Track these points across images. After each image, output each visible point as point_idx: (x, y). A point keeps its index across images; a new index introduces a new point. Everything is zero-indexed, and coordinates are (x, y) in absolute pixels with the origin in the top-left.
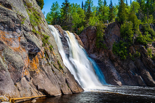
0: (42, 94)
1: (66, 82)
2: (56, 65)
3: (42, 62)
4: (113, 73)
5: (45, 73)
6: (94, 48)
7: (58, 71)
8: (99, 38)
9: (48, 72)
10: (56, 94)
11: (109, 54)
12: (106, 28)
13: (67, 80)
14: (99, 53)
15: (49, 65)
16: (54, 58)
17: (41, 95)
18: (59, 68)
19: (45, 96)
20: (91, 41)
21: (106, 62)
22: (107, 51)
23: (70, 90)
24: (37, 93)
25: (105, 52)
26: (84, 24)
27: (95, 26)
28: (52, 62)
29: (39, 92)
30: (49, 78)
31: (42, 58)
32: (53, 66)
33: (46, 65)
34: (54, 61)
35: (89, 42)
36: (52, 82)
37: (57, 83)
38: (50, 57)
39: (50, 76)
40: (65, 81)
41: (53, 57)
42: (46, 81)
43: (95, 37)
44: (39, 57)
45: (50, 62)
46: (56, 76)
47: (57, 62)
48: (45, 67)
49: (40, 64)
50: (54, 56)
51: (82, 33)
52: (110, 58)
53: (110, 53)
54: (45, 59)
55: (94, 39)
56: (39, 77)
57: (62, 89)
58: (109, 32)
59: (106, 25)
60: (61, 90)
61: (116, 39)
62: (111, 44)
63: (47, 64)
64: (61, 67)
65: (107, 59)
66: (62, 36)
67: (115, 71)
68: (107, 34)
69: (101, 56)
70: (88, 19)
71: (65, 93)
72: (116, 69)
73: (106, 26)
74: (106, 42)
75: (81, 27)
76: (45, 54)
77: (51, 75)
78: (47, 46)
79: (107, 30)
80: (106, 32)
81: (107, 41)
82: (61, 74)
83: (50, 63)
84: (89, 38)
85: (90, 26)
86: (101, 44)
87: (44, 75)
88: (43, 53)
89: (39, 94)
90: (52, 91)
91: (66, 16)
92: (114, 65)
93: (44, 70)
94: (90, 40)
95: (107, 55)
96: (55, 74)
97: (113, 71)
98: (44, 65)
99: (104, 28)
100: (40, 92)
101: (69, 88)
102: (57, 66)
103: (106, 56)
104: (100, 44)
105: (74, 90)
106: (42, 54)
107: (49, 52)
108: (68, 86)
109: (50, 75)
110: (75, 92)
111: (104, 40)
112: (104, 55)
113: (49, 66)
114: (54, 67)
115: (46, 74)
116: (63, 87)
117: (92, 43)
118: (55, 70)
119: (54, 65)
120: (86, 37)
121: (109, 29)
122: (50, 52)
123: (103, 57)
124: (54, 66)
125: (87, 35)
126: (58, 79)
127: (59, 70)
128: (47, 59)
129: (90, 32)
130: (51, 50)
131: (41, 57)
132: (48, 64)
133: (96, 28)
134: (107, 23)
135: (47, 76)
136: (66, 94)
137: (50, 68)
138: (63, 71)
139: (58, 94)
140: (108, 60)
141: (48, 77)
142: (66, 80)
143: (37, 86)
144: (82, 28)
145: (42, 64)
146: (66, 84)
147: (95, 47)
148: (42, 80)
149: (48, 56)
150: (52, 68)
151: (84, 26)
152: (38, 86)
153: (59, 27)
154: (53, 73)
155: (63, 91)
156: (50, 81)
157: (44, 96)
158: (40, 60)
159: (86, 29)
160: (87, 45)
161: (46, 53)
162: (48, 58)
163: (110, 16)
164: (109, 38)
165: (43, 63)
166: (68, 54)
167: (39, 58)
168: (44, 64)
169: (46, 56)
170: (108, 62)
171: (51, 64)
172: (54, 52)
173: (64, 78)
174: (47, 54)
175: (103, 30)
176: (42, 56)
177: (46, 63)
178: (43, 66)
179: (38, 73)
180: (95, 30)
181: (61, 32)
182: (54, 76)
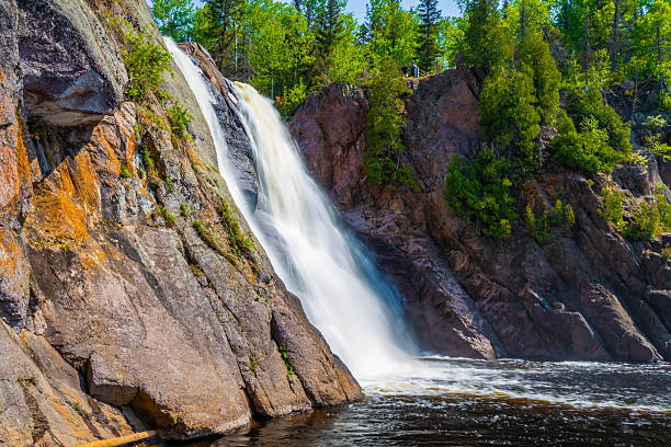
0: (124, 422)
1: (276, 334)
2: (208, 225)
3: (123, 203)
4: (449, 298)
5: (143, 272)
6: (353, 183)
7: (226, 264)
8: (383, 135)
9: (158, 265)
10: (226, 419)
11: (424, 210)
12: (412, 98)
13: (282, 322)
14: (377, 208)
15: (169, 224)
16: (195, 182)
17: (115, 432)
18: (231, 245)
19: (145, 434)
20: (339, 153)
21: (413, 246)
22: (418, 199)
23: (298, 385)
24: (87, 418)
25: (406, 205)
26: (307, 74)
27: (362, 87)
28: (188, 210)
29: (97, 412)
30: (170, 309)
31: (122, 176)
32: (189, 231)
33: (146, 222)
34: (197, 205)
35: (331, 158)
36: (190, 334)
37: (219, 339)
38: (172, 177)
39: (176, 295)
40: (267, 330)
41: (191, 176)
42: (152, 330)
43: (359, 134)
44: (101, 163)
45: (173, 205)
46: (214, 296)
47: (215, 214)
48: (140, 235)
49: (105, 213)
50: (196, 171)
51: (298, 113)
52: (429, 232)
53: (429, 210)
54: (140, 186)
55: (354, 143)
56: (105, 293)
57: (253, 380)
58: (423, 114)
59: (412, 83)
60: (245, 390)
61: (460, 144)
62: (436, 166)
63: (153, 216)
64: (238, 243)
65: (419, 236)
66: (219, 100)
67: (458, 290)
68: (416, 122)
69: (387, 220)
70: (327, 51)
71: (271, 412)
72: (459, 283)
73: (412, 88)
74: (411, 159)
75: (291, 87)
76: (139, 150)
77: (179, 285)
78: (153, 107)
79: (415, 104)
80: (412, 112)
81: (414, 153)
82: (244, 282)
83: (174, 214)
84: (333, 138)
85: (339, 85)
86: (392, 164)
87: (132, 282)
88: (129, 144)
89: (97, 425)
90: (197, 399)
91: (223, 34)
92: (450, 265)
93: (132, 253)
94: (333, 150)
95: (418, 214)
96: (209, 281)
97: (451, 291)
98: (132, 223)
99: (403, 96)
100: (107, 411)
101: (294, 378)
102: (219, 236)
103: (412, 223)
104: (386, 167)
105: (323, 387)
106: (123, 147)
107: (166, 145)
108: (287, 361)
109: (172, 287)
110: (328, 398)
111: (402, 149)
112: (402, 217)
113: (164, 230)
114: (198, 241)
115: (152, 280)
116: (258, 369)
117: (343, 160)
118: (205, 256)
119: (196, 227)
120: (320, 131)
121: (423, 98)
122: (175, 147)
123: (398, 225)
124: (199, 234)
125: (320, 125)
126: (226, 316)
127: (232, 263)
128: (154, 188)
129: (338, 109)
130: (178, 132)
131: (115, 167)
132: (160, 220)
133: (365, 93)
134: (413, 74)
135: (159, 292)
136: (278, 417)
137: (174, 241)
138: (254, 270)
139: (234, 416)
140: (423, 240)
141: (162, 298)
142: (273, 323)
143: (88, 363)
144: (298, 92)
145: (123, 214)
146: (276, 346)
147: (358, 182)
148: (122, 322)
149: (161, 167)
150: (184, 242)
151: (310, 85)
152: (97, 359)
153: (201, 54)
154: (191, 275)
155: (259, 392)
156: (178, 331)
157: (139, 442)
158: (105, 185)
159: (320, 97)
160: (323, 169)
161: (147, 145)
162: (161, 183)
163: (423, 47)
164: (424, 141)
165: (129, 210)
166: (253, 191)
167: (100, 172)
168: (135, 217)
169: (144, 164)
170: (424, 247)
171: (179, 222)
172: (193, 153)
173: (263, 311)
174: (156, 156)
175: (398, 101)
176: (125, 163)
177: (147, 209)
178: (130, 228)
179: (95, 268)
180: (358, 100)
181: (214, 80)
182: (197, 297)
